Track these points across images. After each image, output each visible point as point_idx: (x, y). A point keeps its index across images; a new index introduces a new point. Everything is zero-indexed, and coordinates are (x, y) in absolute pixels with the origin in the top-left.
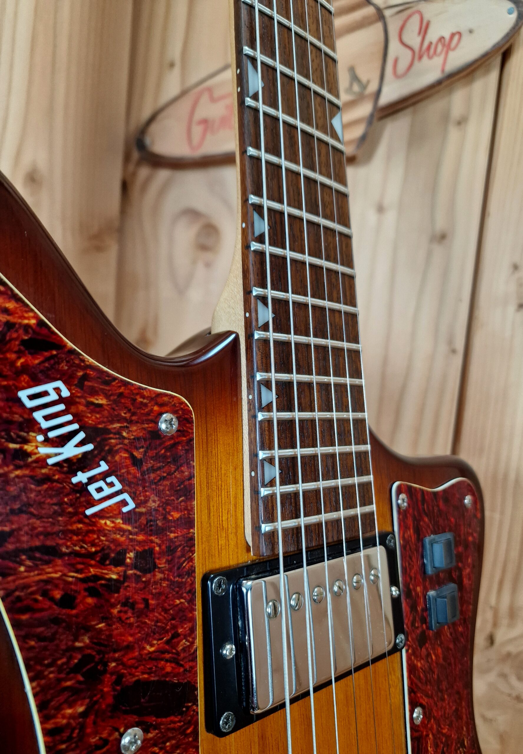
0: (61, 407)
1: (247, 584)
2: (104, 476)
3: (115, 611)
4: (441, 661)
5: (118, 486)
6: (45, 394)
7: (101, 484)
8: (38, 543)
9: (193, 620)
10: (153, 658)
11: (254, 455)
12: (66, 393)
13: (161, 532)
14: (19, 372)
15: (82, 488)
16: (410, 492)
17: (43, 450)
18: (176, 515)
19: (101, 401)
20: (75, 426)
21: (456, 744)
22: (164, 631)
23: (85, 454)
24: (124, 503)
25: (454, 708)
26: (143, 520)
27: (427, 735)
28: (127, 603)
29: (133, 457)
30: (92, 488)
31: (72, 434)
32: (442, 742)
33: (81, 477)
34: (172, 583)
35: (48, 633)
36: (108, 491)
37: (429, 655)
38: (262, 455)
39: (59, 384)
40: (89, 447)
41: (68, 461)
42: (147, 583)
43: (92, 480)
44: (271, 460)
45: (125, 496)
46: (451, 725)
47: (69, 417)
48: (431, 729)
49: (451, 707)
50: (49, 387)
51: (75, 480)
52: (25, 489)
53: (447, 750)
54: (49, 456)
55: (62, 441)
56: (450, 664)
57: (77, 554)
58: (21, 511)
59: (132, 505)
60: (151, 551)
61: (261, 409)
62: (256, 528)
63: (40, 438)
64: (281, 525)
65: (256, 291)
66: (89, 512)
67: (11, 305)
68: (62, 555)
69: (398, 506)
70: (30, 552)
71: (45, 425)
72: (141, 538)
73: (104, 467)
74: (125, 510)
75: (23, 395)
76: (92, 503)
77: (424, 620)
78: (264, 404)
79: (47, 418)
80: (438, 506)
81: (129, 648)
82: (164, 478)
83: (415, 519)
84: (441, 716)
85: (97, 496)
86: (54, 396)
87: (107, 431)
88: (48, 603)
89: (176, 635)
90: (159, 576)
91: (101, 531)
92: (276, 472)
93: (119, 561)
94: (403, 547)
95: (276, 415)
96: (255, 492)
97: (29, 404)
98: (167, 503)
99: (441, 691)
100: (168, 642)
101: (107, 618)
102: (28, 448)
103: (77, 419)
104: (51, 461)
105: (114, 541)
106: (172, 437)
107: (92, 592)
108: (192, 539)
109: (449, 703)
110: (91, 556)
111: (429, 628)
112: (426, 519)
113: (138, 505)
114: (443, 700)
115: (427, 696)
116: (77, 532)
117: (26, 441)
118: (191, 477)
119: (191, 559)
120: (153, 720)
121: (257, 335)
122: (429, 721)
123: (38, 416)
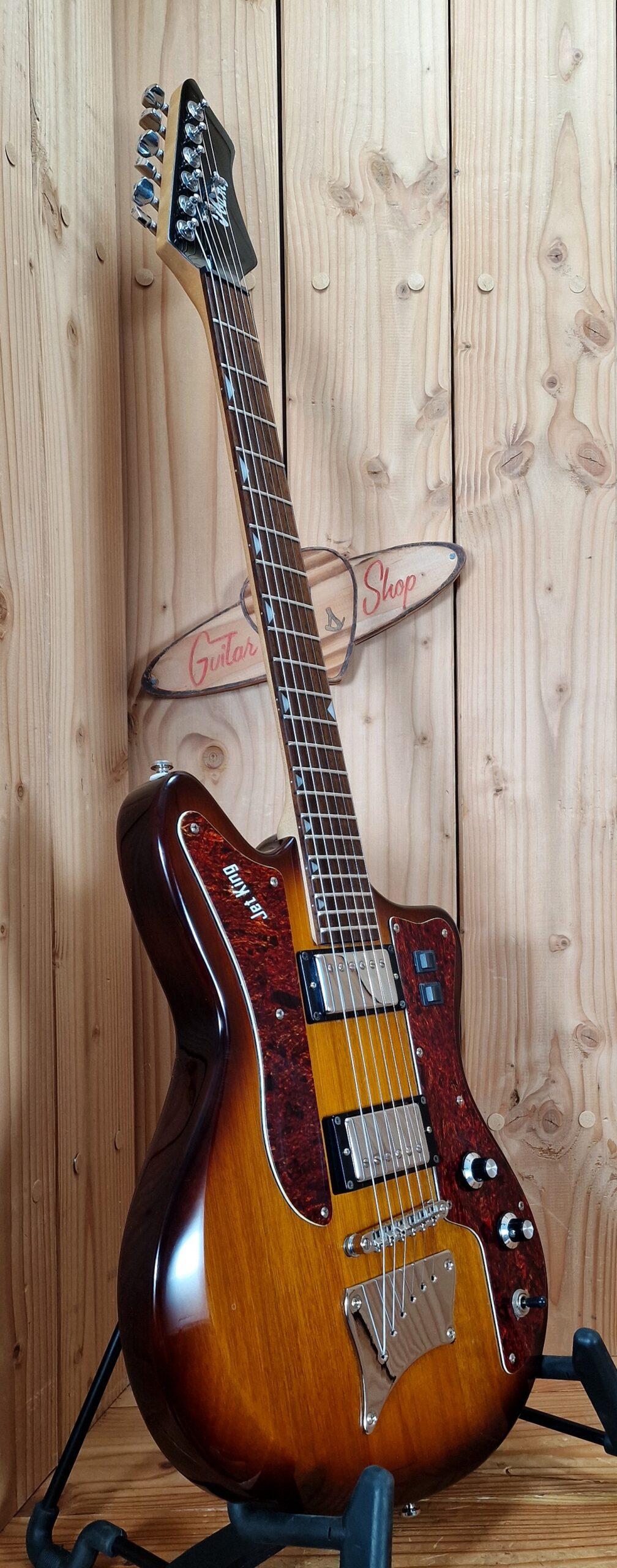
0: (236, 875)
1: (318, 956)
2: (254, 903)
3: (267, 959)
4: (433, 1027)
5: (260, 908)
6: (230, 870)
7: (254, 906)
8: (237, 928)
9: (296, 969)
10: (283, 982)
11: (312, 897)
12: (237, 869)
13: (277, 929)
14: (223, 861)
15: (248, 908)
16: (401, 923)
17: (234, 892)
18: (283, 923)
19: (249, 872)
20: (242, 883)
22: (285, 973)
23: (248, 894)
24: (263, 915)
26: (271, 923)
27: (428, 1067)
28: (271, 958)
29: (263, 896)
30: (251, 908)
31: (241, 886)
32: (439, 1074)
33: (247, 903)
34: (286, 952)
35: (246, 963)
36: (257, 910)
37: (423, 1021)
38: (316, 896)
39: (234, 865)
40: (248, 891)
41: (242, 896)
42: (276, 950)
43: (251, 905)
44: (321, 898)
45: (263, 912)
46: (444, 1067)
47: (240, 879)
48: (430, 1064)
50: (231, 867)
51: (245, 904)
52: (231, 907)
54: (236, 894)
55: (239, 888)
56: (439, 1031)
57: (251, 934)
58: (231, 915)
59: (265, 917)
60: (276, 937)
61: (313, 874)
62: (318, 931)
63: (232, 887)
64: (330, 929)
65: (302, 815)
66: (252, 917)
67: (215, 835)
68: (246, 934)
69: (394, 931)
70: (236, 931)
71: (233, 882)
72: (271, 931)
73: (254, 900)
74: (264, 918)
75: (225, 870)
76: (253, 914)
77: (418, 1000)
78: (314, 871)
79: (234, 879)
80: (422, 934)
81: (273, 976)
82: (276, 906)
83: (406, 940)
84: (437, 1059)
85: (254, 911)
86: (233, 871)
87: (253, 885)
88: (244, 952)
89: (290, 975)
90: (280, 948)
91: (257, 926)
92: (325, 904)
93: (265, 940)
94: (400, 955)
95: (321, 876)
96: (315, 914)
97: (227, 873)
98: (279, 917)
99: (435, 1044)
100: (287, 977)
101: (264, 962)
102: (229, 891)
103: (243, 880)
104: (237, 896)
105: (262, 930)
106: (276, 888)
107: (258, 950)
108: (290, 934)
110: (256, 935)
111: (422, 1005)
112: (414, 941)
113: (269, 916)
114: (437, 1050)
115: (425, 1043)
116: (249, 925)
117: (228, 888)
118: (286, 906)
119: (291, 943)
120: (286, 1008)
121: (306, 837)
122: (428, 1058)
123: (230, 878)
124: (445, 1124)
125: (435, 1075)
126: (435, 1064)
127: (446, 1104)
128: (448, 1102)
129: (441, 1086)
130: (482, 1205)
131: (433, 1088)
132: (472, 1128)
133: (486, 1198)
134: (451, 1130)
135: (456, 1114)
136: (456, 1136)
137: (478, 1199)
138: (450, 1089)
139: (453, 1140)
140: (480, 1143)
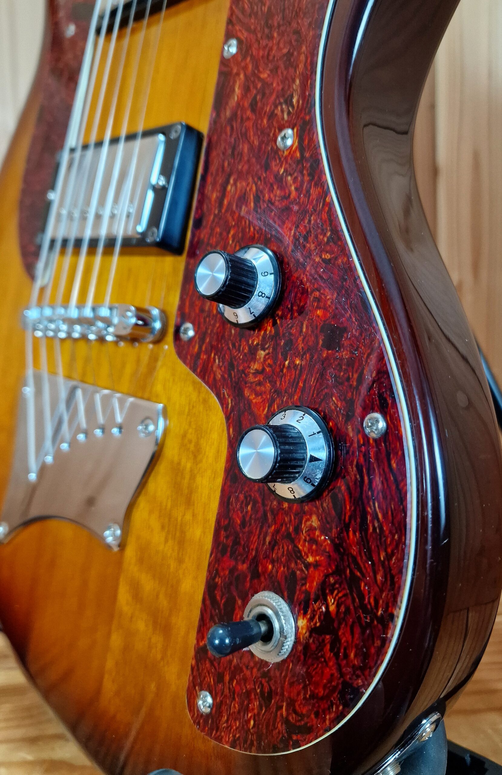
21: (278, 97)
25: (285, 51)
27: (238, 74)
32: (256, 88)
46: (275, 70)
48: (245, 68)
49: (279, 49)
53: (261, 100)
84: (263, 57)
99: (270, 27)
109: (278, 43)
114: (271, 38)
115: (248, 30)
122: (244, 58)
124: (235, 183)
125: (246, 89)
126: (257, 67)
127: (251, 148)
128: (256, 143)
129: (253, 110)
130: (256, 366)
131: (234, 115)
132: (294, 202)
133: (273, 356)
134: (243, 199)
135: (267, 167)
136: (248, 212)
137: (253, 351)
138: (272, 116)
139: (241, 218)
140: (306, 238)
